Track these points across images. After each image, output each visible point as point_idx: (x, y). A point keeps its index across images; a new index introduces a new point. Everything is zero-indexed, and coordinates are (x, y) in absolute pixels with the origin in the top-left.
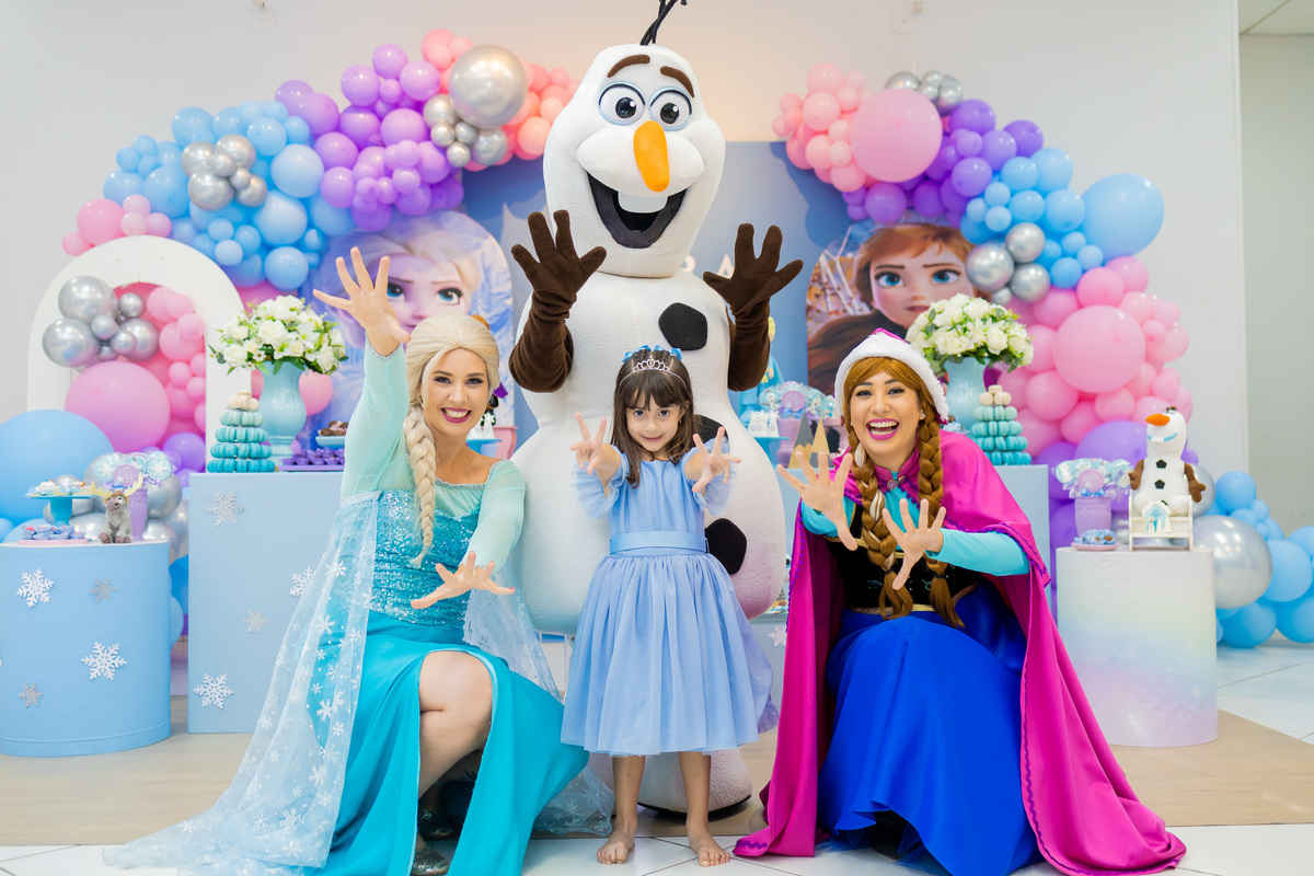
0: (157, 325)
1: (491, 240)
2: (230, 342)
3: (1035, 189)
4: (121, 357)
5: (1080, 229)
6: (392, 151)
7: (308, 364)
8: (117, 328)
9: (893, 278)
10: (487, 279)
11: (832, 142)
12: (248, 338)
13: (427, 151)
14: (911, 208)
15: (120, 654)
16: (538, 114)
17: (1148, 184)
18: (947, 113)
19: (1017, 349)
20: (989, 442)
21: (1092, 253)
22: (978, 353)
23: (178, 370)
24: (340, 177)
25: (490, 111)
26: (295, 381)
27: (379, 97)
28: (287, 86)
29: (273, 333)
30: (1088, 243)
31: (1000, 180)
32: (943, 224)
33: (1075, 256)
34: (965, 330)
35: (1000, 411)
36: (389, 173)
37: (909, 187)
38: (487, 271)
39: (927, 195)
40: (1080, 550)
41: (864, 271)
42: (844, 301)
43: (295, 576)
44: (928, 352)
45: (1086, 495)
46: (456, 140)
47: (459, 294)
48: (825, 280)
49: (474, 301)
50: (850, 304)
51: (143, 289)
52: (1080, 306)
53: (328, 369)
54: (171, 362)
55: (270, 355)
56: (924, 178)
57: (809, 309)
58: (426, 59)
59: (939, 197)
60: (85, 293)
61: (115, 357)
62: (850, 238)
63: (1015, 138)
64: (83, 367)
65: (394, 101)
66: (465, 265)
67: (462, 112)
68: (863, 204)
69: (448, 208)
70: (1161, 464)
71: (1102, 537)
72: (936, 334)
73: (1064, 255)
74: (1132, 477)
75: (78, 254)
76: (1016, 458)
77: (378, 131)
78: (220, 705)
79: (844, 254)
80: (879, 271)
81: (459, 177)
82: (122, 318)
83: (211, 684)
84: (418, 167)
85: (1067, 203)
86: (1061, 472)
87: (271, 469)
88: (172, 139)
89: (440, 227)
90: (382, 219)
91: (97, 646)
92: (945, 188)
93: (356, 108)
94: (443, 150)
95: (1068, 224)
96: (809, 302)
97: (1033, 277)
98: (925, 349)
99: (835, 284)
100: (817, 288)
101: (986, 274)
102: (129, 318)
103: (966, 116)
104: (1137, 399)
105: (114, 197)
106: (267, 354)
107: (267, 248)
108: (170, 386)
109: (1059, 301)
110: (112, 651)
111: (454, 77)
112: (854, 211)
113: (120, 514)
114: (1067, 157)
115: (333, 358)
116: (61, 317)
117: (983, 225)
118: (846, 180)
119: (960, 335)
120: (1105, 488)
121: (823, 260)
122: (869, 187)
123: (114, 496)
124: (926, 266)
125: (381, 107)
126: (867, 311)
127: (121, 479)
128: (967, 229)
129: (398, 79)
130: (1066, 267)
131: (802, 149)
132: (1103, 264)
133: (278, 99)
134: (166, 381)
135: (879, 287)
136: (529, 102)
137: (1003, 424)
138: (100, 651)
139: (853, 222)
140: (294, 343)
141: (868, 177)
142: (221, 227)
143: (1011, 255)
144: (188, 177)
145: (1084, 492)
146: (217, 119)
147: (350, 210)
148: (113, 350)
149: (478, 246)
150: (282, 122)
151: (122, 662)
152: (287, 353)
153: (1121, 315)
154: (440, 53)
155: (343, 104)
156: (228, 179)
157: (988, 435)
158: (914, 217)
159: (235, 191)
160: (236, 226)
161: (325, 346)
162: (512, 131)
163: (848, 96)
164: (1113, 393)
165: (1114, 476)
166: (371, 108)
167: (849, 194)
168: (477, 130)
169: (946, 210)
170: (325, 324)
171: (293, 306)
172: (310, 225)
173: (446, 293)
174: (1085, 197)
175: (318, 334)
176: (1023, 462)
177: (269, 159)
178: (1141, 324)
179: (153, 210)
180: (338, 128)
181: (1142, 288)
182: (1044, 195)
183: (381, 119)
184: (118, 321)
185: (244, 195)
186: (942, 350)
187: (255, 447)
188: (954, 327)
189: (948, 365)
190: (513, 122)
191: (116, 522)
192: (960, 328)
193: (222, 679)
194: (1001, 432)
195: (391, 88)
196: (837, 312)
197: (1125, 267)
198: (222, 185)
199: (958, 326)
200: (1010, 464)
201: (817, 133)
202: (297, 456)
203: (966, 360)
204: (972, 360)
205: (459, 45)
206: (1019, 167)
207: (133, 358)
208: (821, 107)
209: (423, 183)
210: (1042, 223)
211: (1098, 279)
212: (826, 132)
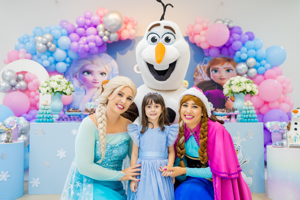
0: (27, 82)
1: (114, 61)
2: (42, 87)
3: (254, 49)
4: (18, 90)
5: (265, 59)
6: (88, 38)
7: (64, 93)
8: (17, 82)
9: (216, 71)
10: (112, 70)
11: (201, 36)
12: (47, 86)
13: (97, 38)
14: (221, 53)
15: (9, 174)
16: (126, 29)
17: (282, 48)
18: (231, 29)
19: (254, 91)
20: (247, 116)
21: (268, 66)
22: (244, 92)
23: (32, 93)
24: (75, 44)
25: (114, 27)
26: (60, 98)
27: (85, 24)
28: (62, 22)
29: (54, 85)
30: (267, 63)
31: (244, 46)
32: (229, 57)
33: (264, 66)
34: (240, 85)
35: (250, 108)
36: (87, 43)
37: (220, 48)
38: (112, 68)
39: (225, 50)
40: (274, 147)
41: (209, 69)
42: (203, 77)
43: (58, 151)
44: (230, 91)
45: (275, 131)
46: (105, 35)
47: (105, 74)
48: (198, 71)
49: (109, 76)
50: (205, 78)
51: (24, 73)
52: (265, 79)
53: (69, 94)
54: (31, 91)
55: (53, 90)
56: (224, 46)
57: (194, 79)
58: (98, 14)
59: (228, 51)
60: (9, 74)
61: (16, 90)
62: (205, 61)
63: (248, 36)
64: (8, 93)
65: (89, 25)
66: (107, 67)
67: (106, 28)
68: (208, 52)
69: (103, 52)
70: (296, 124)
71: (280, 144)
72: (232, 86)
73: (261, 66)
74: (288, 127)
75: (8, 64)
76: (254, 120)
77: (85, 33)
78: (37, 186)
79: (203, 65)
80: (212, 69)
81: (106, 44)
82: (18, 80)
83: (35, 181)
84: (95, 42)
85: (262, 52)
86: (267, 125)
87: (52, 122)
88: (33, 35)
89: (101, 57)
90: (86, 55)
91: (2, 172)
92: (230, 48)
93: (80, 27)
94: (101, 37)
95: (262, 58)
96: (194, 77)
97: (253, 71)
98: (229, 90)
99: (201, 72)
100: (196, 73)
101: (241, 71)
102: (20, 80)
103: (235, 30)
104: (280, 103)
105: (17, 49)
106: (52, 90)
107: (56, 62)
108: (30, 98)
109: (260, 78)
110: (6, 173)
111: (104, 19)
112: (206, 54)
113: (10, 135)
114: (261, 41)
115: (70, 91)
116: (2, 80)
117: (240, 58)
118: (204, 46)
119: (238, 87)
120: (280, 130)
121: (198, 66)
122: (210, 48)
123: (8, 130)
124: (224, 68)
125: (86, 27)
126: (209, 79)
127: (11, 125)
128: (236, 59)
129: (90, 19)
130: (261, 69)
131: (193, 38)
132: (271, 69)
133: (60, 24)
134: (29, 96)
135: (212, 73)
136: (123, 26)
137: (251, 111)
138: (3, 173)
139: (206, 57)
140: (59, 88)
141: (210, 45)
142: (44, 57)
143: (248, 66)
144: (36, 44)
145: (274, 131)
146: (44, 30)
147: (78, 53)
148: (16, 88)
149: (110, 62)
150: (60, 30)
151: (9, 176)
152: (58, 90)
153: (276, 81)
154: (101, 13)
155: (76, 26)
156: (46, 44)
157: (247, 114)
158: (221, 56)
159: (48, 48)
160: (48, 57)
161: (68, 88)
162: (119, 33)
163: (205, 25)
164: (274, 102)
165: (282, 126)
166: (83, 27)
167: (205, 50)
168: (110, 32)
169: (230, 54)
170: (68, 82)
171: (60, 77)
172: (67, 56)
173: (102, 74)
174: (266, 51)
175: (66, 85)
176: (256, 122)
177: (57, 40)
178: (281, 84)
179: (27, 53)
180: (75, 32)
181: (281, 75)
182: (256, 50)
183: (86, 29)
184: (17, 81)
185: (50, 49)
186: (234, 91)
187: (48, 116)
188: (237, 84)
189: (235, 95)
190: (119, 31)
191: (9, 137)
192: (239, 85)
193: (38, 179)
194: (250, 113)
195: (88, 22)
196: (201, 80)
197: (276, 69)
198: (44, 46)
199: (238, 84)
200: (253, 122)
201: (197, 34)
202: (60, 118)
203: (240, 93)
204: (242, 94)
205: (106, 11)
206: (249, 43)
207: (21, 90)
208: (198, 27)
209: (96, 46)
210: (255, 58)
211: (270, 72)
212: (199, 34)
